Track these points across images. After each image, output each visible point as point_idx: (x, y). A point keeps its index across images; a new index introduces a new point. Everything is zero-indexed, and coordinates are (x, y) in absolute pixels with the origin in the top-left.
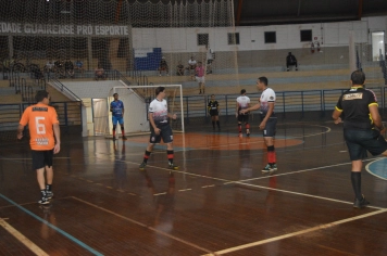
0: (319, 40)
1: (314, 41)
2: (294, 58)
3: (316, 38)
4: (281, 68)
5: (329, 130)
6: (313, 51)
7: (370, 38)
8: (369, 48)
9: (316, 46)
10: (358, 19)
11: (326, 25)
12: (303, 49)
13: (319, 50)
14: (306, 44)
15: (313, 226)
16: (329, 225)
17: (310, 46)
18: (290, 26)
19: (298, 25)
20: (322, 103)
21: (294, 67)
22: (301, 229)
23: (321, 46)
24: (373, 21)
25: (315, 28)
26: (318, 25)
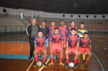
0: (8, 12)
6: (6, 15)
10: (18, 9)
11: (10, 9)
13: (8, 15)
14: (5, 13)
19: (2, 7)
23: (9, 14)
24: (21, 10)
25: (7, 9)
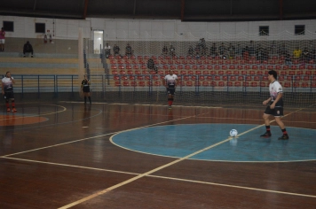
0: (51, 32)
1: (46, 33)
2: (30, 46)
3: (48, 31)
4: (17, 54)
5: (65, 109)
6: (46, 42)
7: (92, 35)
8: (92, 43)
9: (48, 37)
10: (83, 18)
11: (57, 20)
12: (37, 39)
13: (51, 41)
14: (40, 36)
15: (91, 193)
16: (104, 191)
17: (43, 37)
18: (26, 18)
19: (33, 19)
20: (56, 86)
21: (30, 54)
22: (83, 197)
23: (53, 38)
24: (94, 21)
25: (48, 22)
26: (51, 20)
